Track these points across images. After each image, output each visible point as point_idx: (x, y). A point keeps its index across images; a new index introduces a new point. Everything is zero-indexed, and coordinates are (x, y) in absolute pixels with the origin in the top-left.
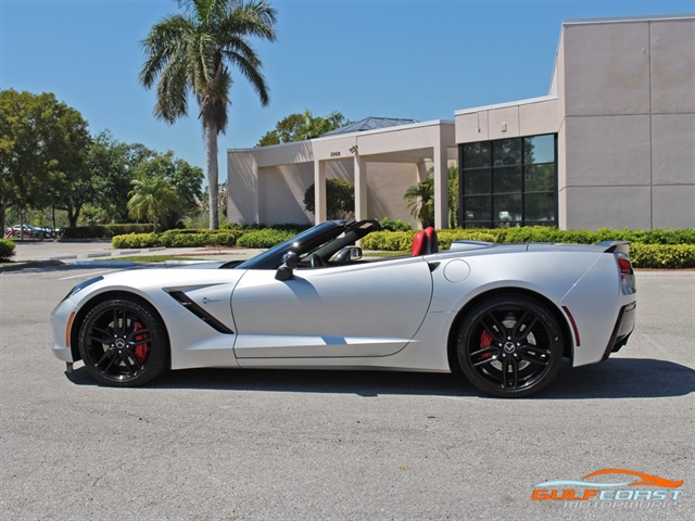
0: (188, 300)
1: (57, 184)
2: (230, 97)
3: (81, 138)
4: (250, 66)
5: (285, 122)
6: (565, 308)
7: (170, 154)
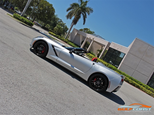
0: (54, 48)
1: (45, 19)
2: (79, 20)
3: (53, 14)
4: (85, 17)
5: (85, 29)
6: (110, 81)
7: (65, 24)
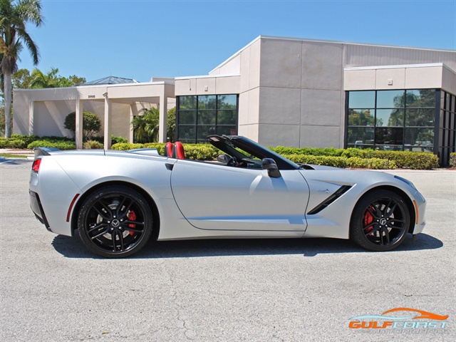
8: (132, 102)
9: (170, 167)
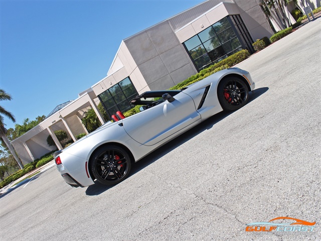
8: (76, 113)
9: (121, 125)
